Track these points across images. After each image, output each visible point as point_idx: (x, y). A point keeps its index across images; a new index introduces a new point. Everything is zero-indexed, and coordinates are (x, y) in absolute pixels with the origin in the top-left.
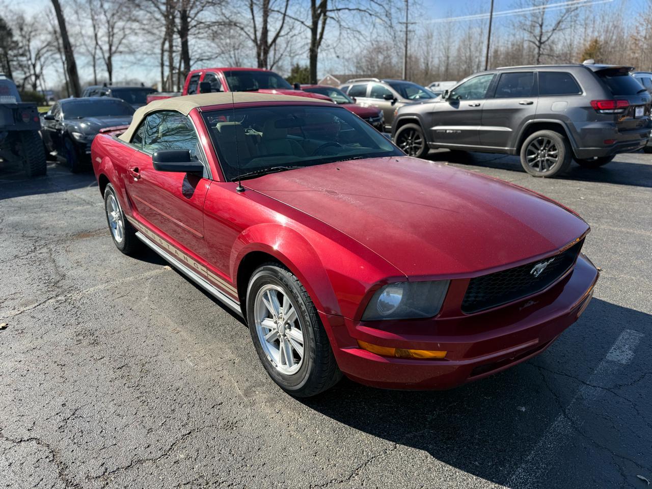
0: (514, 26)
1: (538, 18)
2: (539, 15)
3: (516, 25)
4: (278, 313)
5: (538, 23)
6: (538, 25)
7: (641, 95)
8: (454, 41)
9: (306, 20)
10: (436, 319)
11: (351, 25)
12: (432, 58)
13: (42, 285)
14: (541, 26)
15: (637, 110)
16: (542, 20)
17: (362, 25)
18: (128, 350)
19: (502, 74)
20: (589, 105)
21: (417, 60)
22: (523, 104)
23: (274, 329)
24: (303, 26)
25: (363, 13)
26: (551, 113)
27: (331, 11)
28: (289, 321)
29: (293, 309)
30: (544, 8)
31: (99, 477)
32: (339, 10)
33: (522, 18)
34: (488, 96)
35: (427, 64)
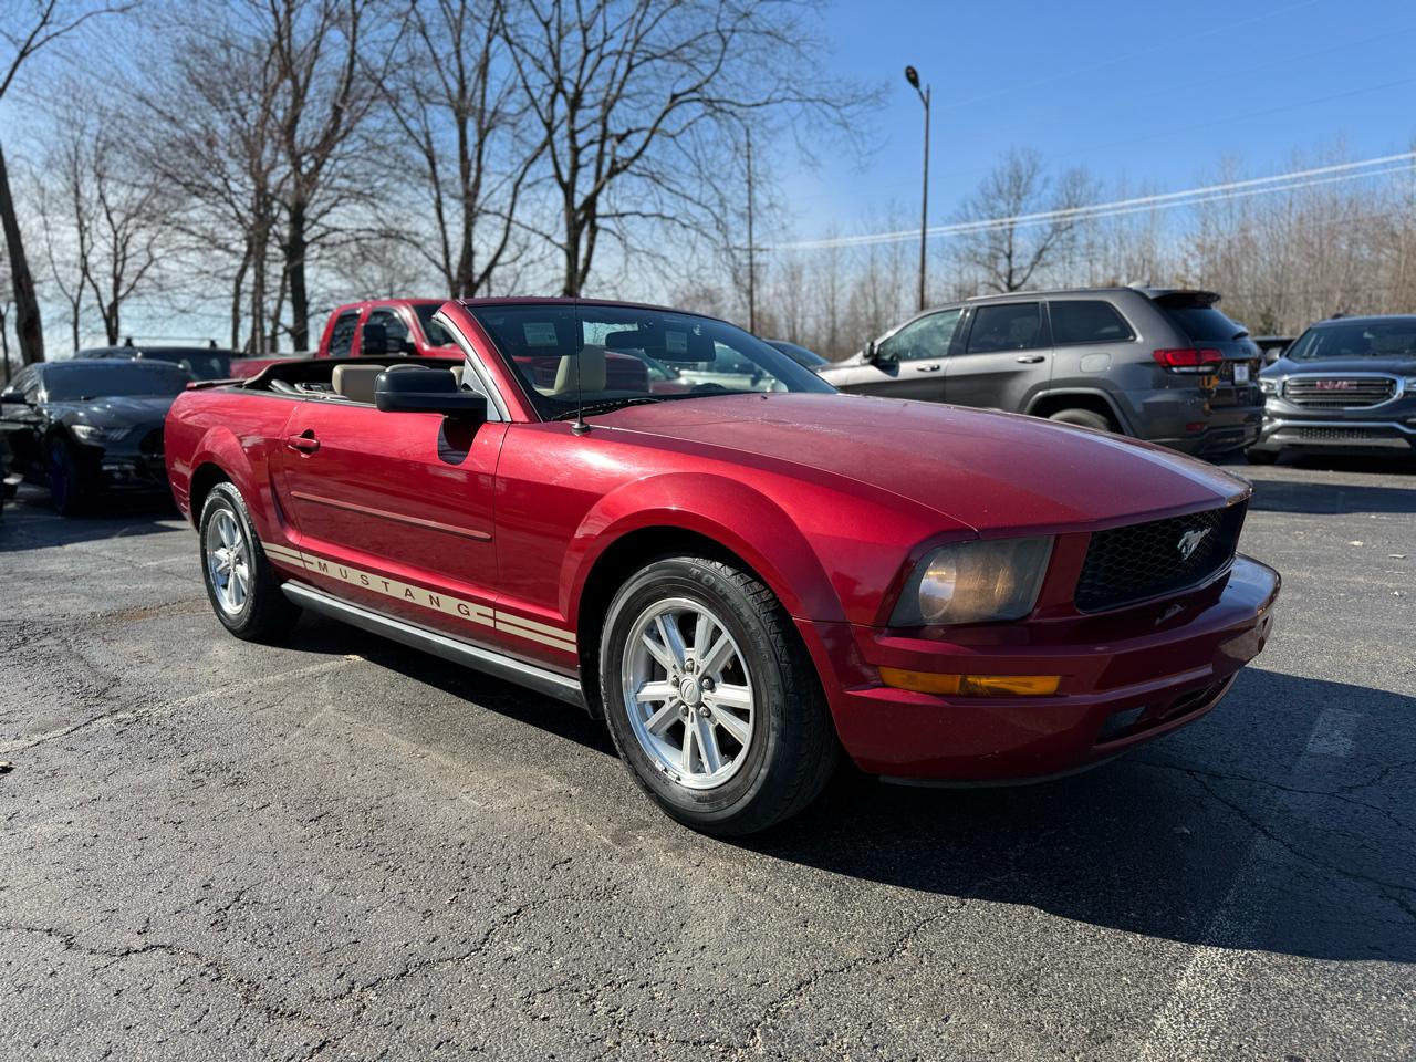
0: (957, 256)
1: (1001, 243)
2: (1003, 238)
3: (962, 255)
4: (682, 661)
5: (1002, 251)
6: (1002, 255)
7: (1241, 342)
8: (842, 286)
9: (555, 232)
10: (1032, 620)
11: (648, 244)
12: (803, 317)
13: (68, 698)
14: (1009, 257)
15: (1237, 369)
16: (1010, 245)
17: (671, 246)
18: (320, 790)
19: (979, 308)
20: (1152, 359)
21: (773, 320)
22: (1024, 362)
23: (671, 699)
24: (548, 243)
25: (669, 222)
26: (1081, 375)
27: (605, 216)
28: (709, 673)
29: (726, 636)
30: (1012, 223)
31: (341, 997)
32: (623, 215)
33: (971, 242)
34: (953, 352)
35: (794, 329)
